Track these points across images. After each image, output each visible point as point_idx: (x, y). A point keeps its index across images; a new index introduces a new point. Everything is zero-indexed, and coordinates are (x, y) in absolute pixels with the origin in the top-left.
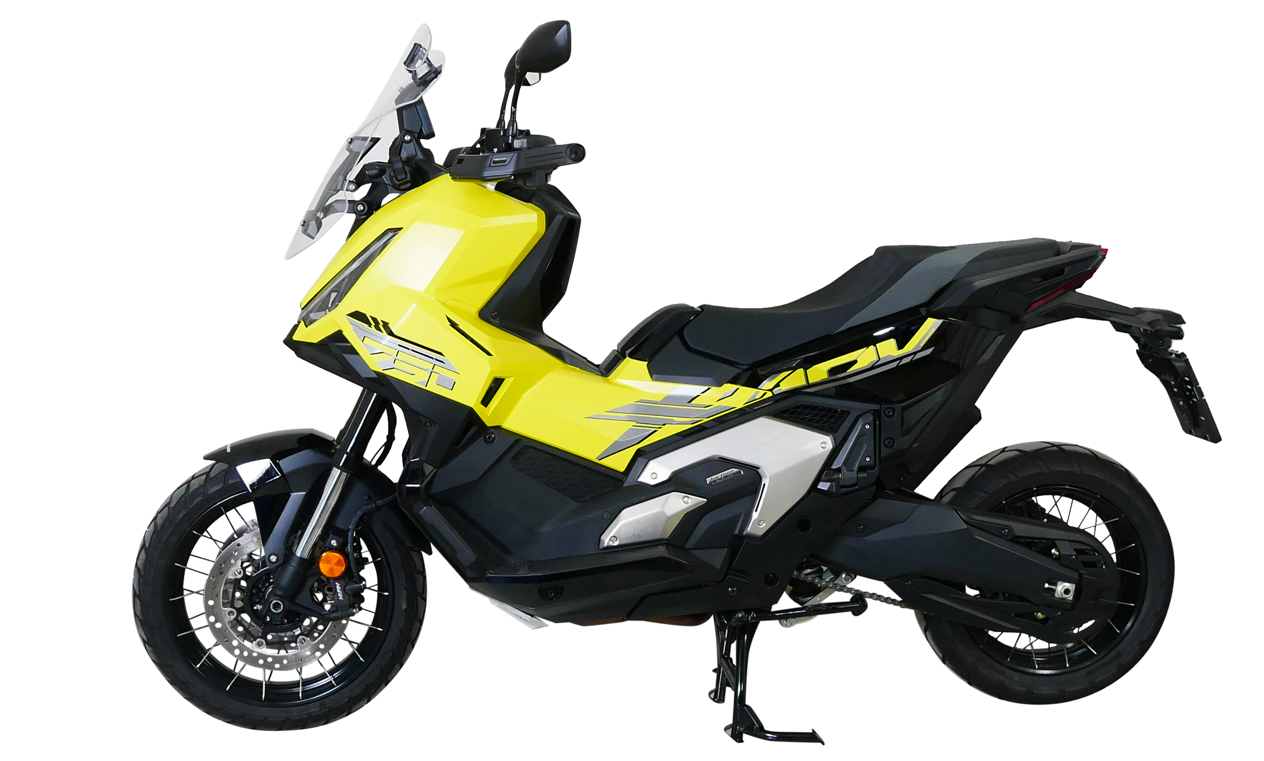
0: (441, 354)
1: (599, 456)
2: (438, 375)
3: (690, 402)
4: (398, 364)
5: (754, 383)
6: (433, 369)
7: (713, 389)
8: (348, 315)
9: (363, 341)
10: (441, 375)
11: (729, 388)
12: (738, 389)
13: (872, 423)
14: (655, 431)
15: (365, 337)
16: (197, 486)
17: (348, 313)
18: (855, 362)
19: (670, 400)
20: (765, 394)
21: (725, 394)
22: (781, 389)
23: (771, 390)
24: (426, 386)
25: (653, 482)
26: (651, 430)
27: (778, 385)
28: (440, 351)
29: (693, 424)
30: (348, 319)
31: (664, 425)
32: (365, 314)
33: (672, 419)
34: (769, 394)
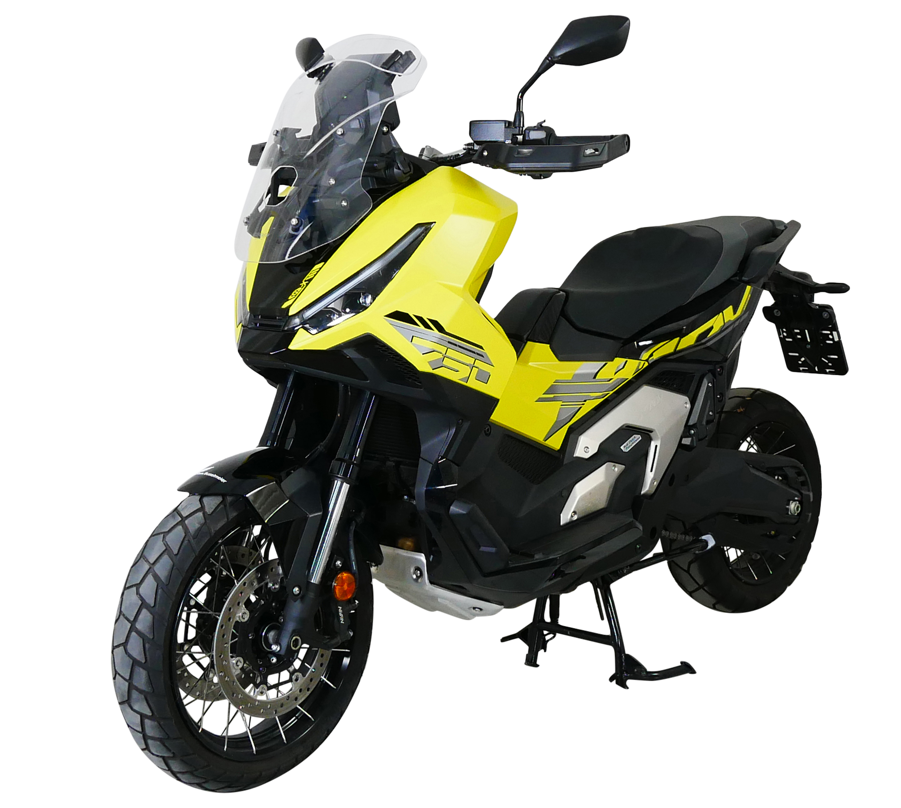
0: (481, 347)
1: (544, 438)
2: (477, 369)
3: (595, 377)
4: (446, 362)
5: (635, 354)
6: (474, 364)
7: (609, 363)
8: (386, 316)
9: (411, 342)
10: (481, 370)
11: (619, 361)
12: (627, 361)
13: (712, 381)
14: (581, 407)
15: (413, 337)
16: (197, 526)
17: (386, 314)
18: (712, 328)
19: (577, 377)
20: (644, 363)
21: (618, 367)
22: (653, 358)
23: (647, 360)
24: (467, 382)
25: (587, 456)
26: (577, 407)
27: (651, 355)
28: (480, 345)
29: (603, 397)
30: (386, 320)
31: (585, 401)
32: (407, 314)
33: (589, 395)
34: (646, 364)
